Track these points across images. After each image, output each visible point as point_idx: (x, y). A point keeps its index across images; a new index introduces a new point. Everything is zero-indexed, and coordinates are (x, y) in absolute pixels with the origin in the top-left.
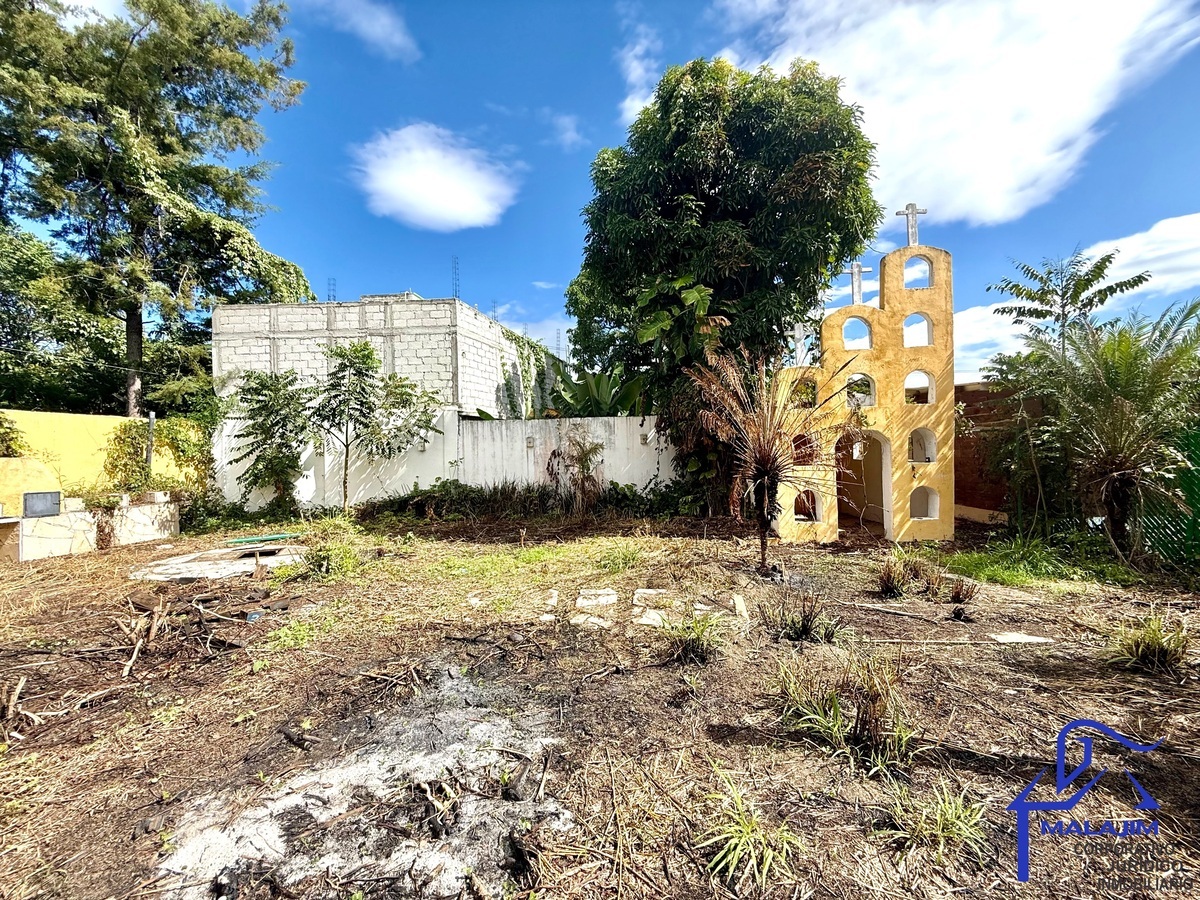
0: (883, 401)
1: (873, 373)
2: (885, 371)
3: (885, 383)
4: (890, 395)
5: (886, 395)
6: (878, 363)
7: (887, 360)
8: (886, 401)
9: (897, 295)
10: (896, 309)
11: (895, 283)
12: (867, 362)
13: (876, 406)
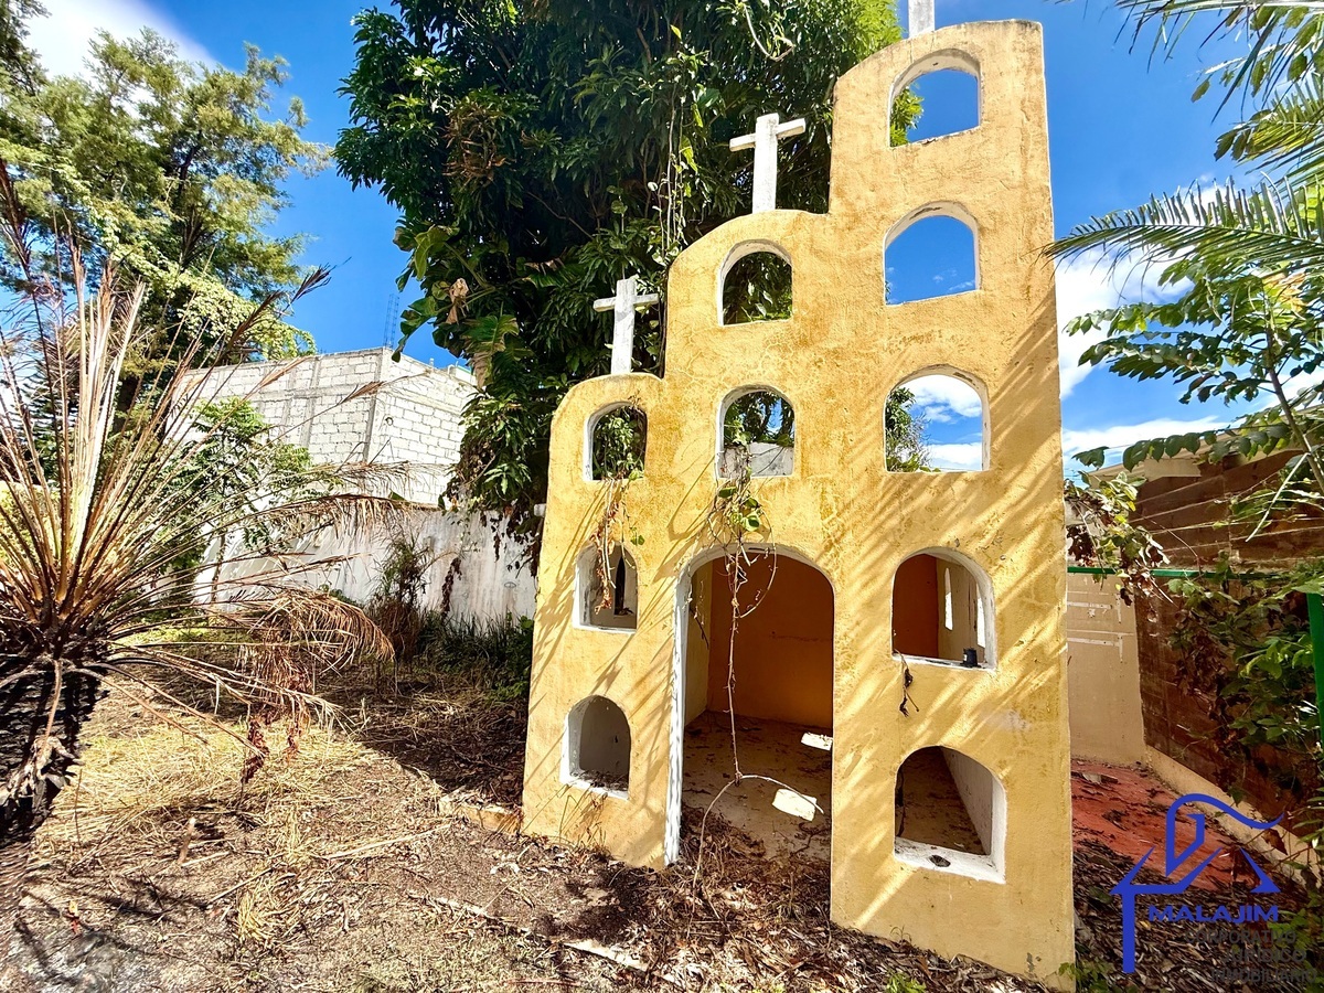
0: (814, 461)
1: (789, 383)
2: (825, 377)
3: (821, 411)
4: (836, 445)
5: (826, 444)
6: (805, 356)
7: (832, 346)
8: (826, 463)
9: (867, 168)
10: (860, 205)
11: (862, 139)
12: (774, 355)
13: (796, 475)
